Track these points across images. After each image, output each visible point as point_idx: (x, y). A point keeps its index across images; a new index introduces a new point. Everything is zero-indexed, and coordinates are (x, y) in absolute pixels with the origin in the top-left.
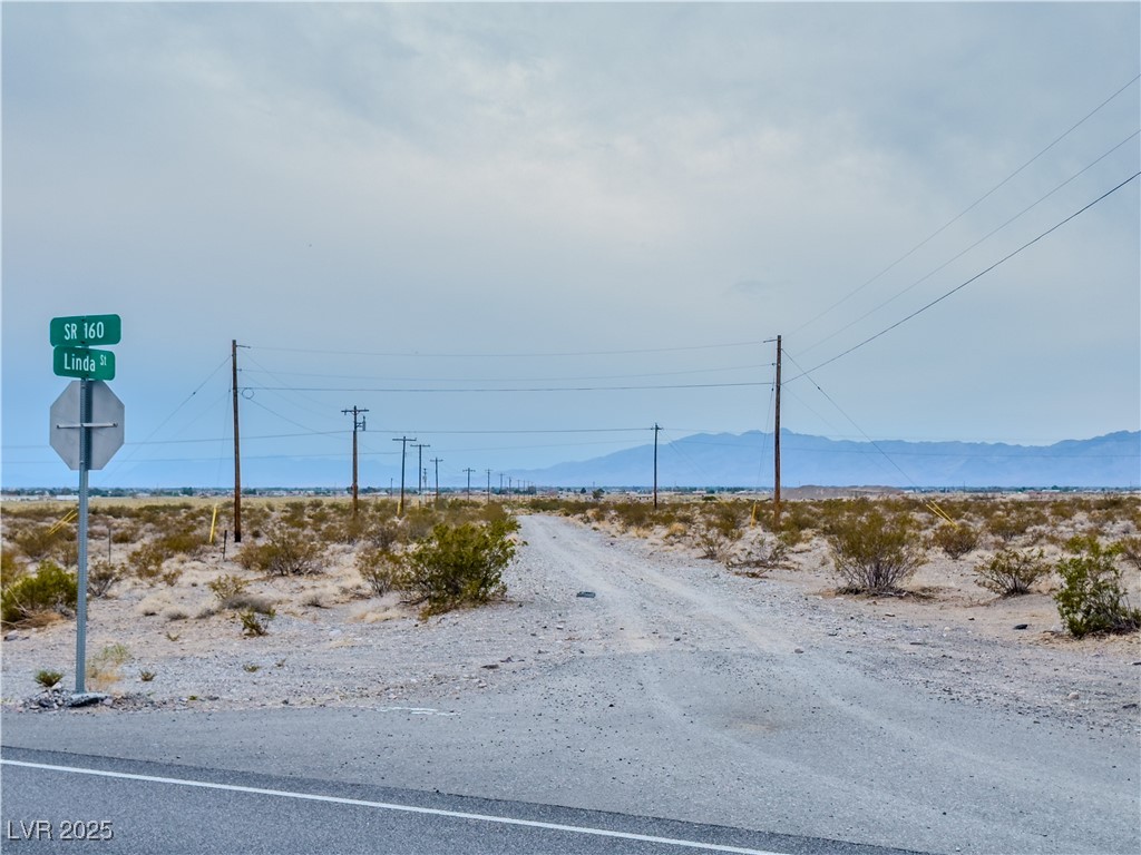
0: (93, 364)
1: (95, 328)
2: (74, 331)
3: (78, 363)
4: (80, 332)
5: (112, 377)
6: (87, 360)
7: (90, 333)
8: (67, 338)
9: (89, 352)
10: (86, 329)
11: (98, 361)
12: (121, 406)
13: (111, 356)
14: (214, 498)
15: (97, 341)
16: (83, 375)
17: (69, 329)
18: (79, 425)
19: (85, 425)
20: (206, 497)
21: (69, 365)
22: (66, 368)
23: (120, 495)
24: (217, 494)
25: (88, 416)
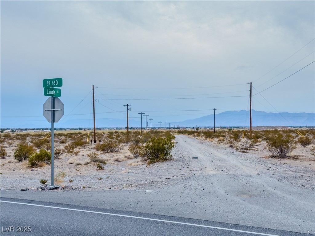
0: (55, 92)
1: (55, 82)
2: (49, 83)
3: (51, 92)
4: (51, 83)
5: (60, 96)
6: (53, 91)
7: (54, 83)
8: (47, 85)
9: (53, 89)
11: (56, 92)
12: (63, 104)
13: (60, 90)
14: (88, 130)
15: (56, 86)
16: (52, 95)
17: (48, 83)
18: (51, 110)
19: (53, 110)
20: (86, 130)
21: (48, 93)
22: (47, 93)
23: (61, 130)
24: (88, 129)
25: (54, 107)
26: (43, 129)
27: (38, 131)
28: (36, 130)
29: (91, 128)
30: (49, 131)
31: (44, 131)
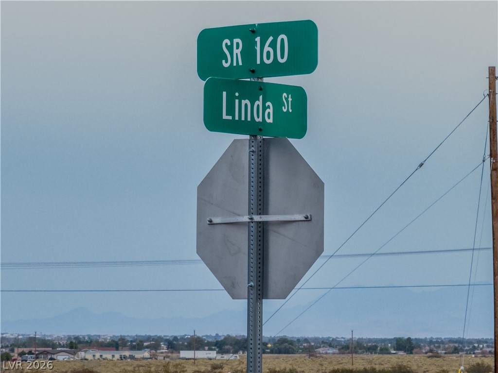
0: (271, 110)
1: (273, 45)
2: (237, 52)
3: (244, 108)
4: (249, 52)
5: (301, 132)
6: (259, 103)
7: (265, 54)
8: (226, 65)
9: (262, 88)
10: (258, 48)
11: (278, 105)
12: (318, 185)
13: (299, 95)
15: (277, 69)
16: (253, 129)
17: (230, 48)
18: (246, 219)
19: (257, 218)
20: (437, 356)
21: (230, 111)
22: (225, 117)
23: (287, 351)
24: (456, 351)
25: (261, 203)
26: (174, 345)
27: (146, 354)
28: (133, 348)
29: (470, 342)
30: (213, 354)
31: (184, 354)
